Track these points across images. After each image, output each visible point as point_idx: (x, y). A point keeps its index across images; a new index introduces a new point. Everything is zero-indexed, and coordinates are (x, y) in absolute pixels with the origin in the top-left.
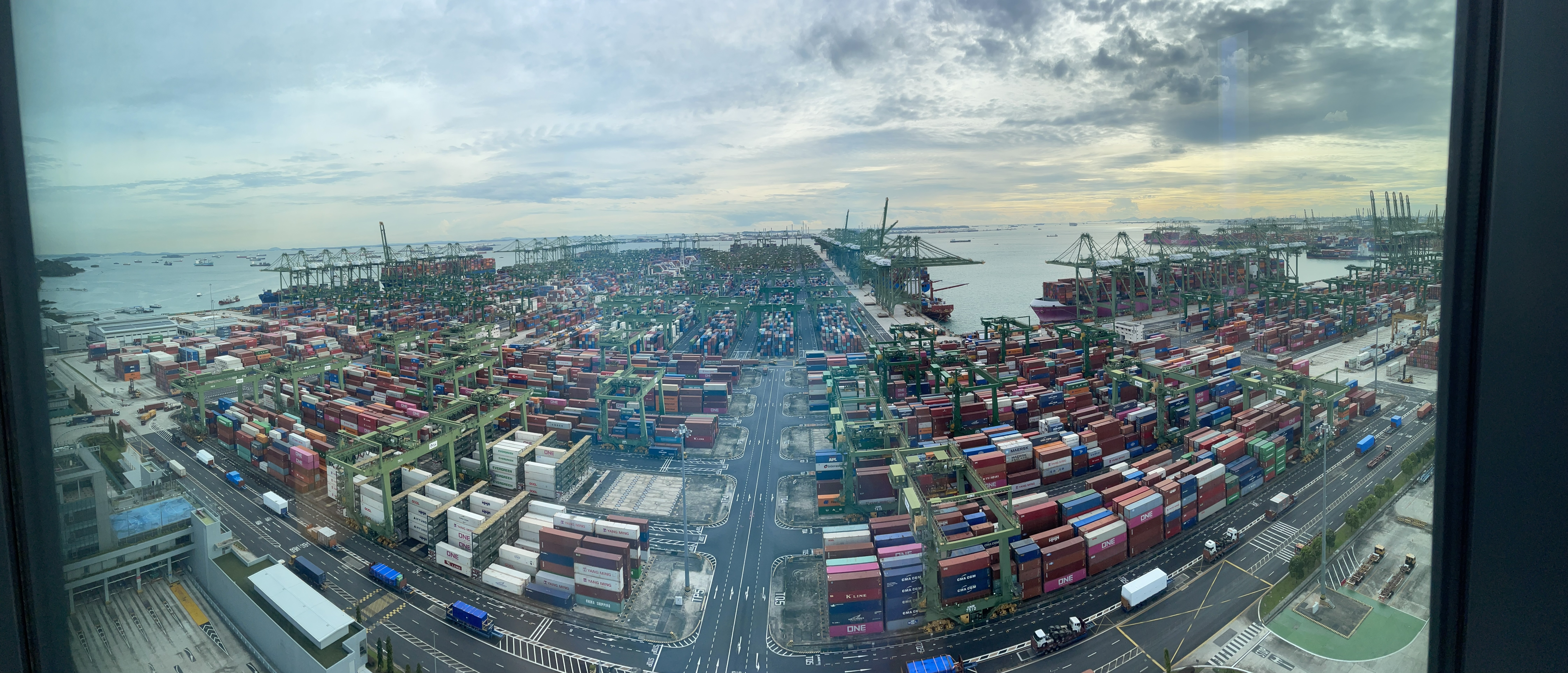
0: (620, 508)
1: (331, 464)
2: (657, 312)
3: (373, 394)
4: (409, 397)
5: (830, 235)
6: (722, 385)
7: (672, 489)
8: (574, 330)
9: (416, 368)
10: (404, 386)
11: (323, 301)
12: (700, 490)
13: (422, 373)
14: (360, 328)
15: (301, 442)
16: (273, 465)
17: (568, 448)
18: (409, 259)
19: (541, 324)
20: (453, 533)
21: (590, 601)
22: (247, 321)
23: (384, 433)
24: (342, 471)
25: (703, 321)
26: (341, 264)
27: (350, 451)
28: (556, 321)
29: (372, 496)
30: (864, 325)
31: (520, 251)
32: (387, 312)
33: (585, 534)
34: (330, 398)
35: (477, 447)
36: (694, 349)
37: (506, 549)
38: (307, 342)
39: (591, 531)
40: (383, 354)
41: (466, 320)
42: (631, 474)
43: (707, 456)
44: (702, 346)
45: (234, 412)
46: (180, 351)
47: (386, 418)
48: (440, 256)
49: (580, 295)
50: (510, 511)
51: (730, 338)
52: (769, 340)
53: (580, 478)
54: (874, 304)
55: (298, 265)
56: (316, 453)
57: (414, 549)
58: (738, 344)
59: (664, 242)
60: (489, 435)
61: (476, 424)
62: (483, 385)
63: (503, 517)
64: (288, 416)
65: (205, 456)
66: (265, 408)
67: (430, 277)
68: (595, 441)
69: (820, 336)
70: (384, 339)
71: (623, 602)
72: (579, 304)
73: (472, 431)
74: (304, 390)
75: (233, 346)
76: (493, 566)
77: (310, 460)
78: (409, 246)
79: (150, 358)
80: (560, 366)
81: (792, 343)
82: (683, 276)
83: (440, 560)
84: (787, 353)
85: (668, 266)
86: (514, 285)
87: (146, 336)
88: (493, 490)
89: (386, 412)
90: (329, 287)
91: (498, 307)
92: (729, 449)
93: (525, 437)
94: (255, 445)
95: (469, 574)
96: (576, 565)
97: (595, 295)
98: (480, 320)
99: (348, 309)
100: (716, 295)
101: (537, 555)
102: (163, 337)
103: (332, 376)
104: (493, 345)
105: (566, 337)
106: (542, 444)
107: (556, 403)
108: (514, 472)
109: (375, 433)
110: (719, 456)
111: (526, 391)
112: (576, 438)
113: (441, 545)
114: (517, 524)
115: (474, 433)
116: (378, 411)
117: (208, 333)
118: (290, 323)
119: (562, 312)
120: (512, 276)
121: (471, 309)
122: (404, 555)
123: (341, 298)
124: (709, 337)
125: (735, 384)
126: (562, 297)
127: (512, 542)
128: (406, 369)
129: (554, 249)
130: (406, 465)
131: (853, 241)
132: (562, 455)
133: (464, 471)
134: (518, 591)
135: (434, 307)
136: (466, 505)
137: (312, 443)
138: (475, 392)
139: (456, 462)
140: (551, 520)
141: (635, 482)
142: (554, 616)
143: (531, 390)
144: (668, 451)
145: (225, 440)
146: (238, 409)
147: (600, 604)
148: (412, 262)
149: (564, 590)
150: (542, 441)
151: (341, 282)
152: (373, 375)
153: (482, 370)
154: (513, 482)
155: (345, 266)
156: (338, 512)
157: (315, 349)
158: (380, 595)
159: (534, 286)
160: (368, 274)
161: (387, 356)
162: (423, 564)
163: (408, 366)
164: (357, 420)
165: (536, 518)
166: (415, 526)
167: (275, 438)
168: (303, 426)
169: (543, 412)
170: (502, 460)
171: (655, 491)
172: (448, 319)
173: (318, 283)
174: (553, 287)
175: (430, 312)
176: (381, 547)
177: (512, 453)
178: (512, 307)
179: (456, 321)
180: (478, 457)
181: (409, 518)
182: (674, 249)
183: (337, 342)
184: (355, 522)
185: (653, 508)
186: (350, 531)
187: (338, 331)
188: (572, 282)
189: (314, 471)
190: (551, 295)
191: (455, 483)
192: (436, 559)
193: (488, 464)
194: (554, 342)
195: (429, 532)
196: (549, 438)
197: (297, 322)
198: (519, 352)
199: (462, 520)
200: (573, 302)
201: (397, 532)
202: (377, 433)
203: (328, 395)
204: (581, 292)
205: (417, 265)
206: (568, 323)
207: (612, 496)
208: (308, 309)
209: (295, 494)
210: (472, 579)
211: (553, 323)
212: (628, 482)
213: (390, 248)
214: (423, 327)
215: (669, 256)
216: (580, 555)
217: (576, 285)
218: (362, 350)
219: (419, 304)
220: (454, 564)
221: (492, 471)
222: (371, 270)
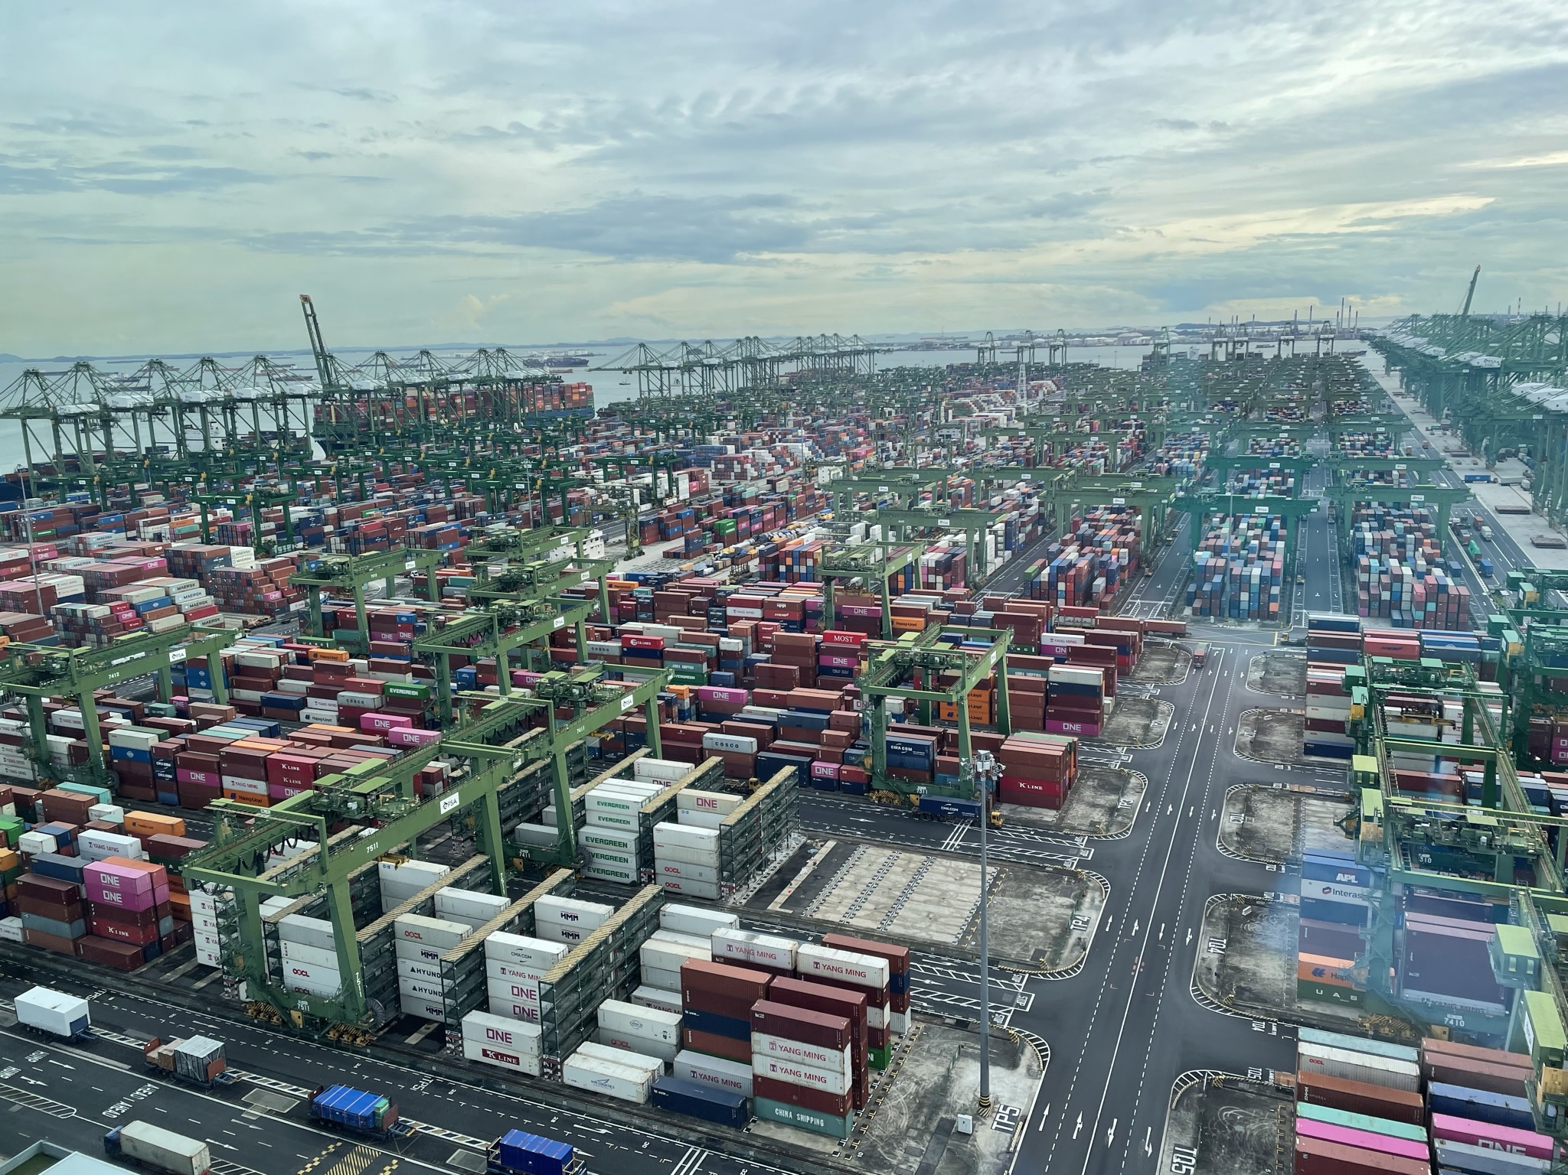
0: (853, 922)
1: (197, 885)
2: (954, 504)
3: (303, 704)
4: (394, 703)
5: (1414, 332)
6: (1090, 674)
7: (964, 889)
8: (769, 540)
9: (408, 635)
10: (379, 678)
11: (155, 489)
12: (1026, 895)
13: (422, 645)
14: (263, 551)
15: (114, 849)
16: (39, 921)
17: (747, 793)
18: (385, 384)
19: (696, 528)
20: (499, 988)
21: (783, 1112)
23: (329, 790)
24: (229, 896)
25: (1060, 529)
26: (202, 397)
27: (247, 845)
28: (729, 522)
29: (309, 939)
30: (1487, 562)
31: (648, 369)
32: (333, 511)
33: (775, 971)
34: (189, 729)
35: (552, 799)
36: (1034, 589)
37: (613, 1010)
38: (118, 597)
39: (789, 967)
40: (326, 609)
41: (526, 522)
42: (880, 851)
43: (1047, 826)
44: (1052, 584)
47: (338, 757)
48: (460, 377)
49: (785, 466)
50: (620, 929)
51: (1122, 568)
52: (1217, 579)
53: (771, 856)
54: (1524, 512)
55: (75, 398)
56: (156, 868)
57: (413, 1039)
58: (1141, 584)
59: (981, 350)
60: (579, 769)
61: (548, 748)
62: (563, 663)
63: (605, 942)
64: (71, 790)
67: (438, 425)
68: (805, 777)
69: (1354, 580)
70: (325, 574)
71: (851, 1116)
72: (782, 486)
73: (540, 764)
74: (116, 718)
76: (586, 1047)
77: (143, 888)
78: (381, 354)
80: (736, 619)
81: (1275, 590)
82: (1021, 425)
83: (472, 1050)
84: (1261, 614)
85: (989, 402)
86: (636, 444)
88: (587, 886)
89: (338, 743)
90: (173, 455)
91: (601, 491)
92: (1097, 815)
93: (656, 772)
95: (535, 1071)
96: (756, 1036)
97: (818, 466)
98: (558, 520)
99: (229, 507)
100: (1094, 470)
101: (677, 1018)
103: (192, 673)
104: (585, 575)
105: (752, 557)
106: (692, 786)
107: (725, 697)
108: (632, 847)
109: (309, 793)
110: (1073, 828)
111: (657, 673)
112: (766, 770)
113: (474, 1019)
114: (635, 957)
115: (544, 769)
116: (318, 743)
118: (64, 552)
119: (743, 502)
120: (632, 424)
121: (537, 497)
122: (391, 1056)
123: (209, 481)
124: (1071, 565)
125: (1124, 673)
126: (744, 471)
127: (626, 994)
128: (387, 640)
129: (727, 365)
130: (388, 856)
131: (1484, 347)
132: (734, 807)
133: (524, 852)
134: (637, 1095)
135: (450, 493)
136: (527, 924)
137: (146, 845)
138: (544, 678)
139: (505, 835)
140: (707, 944)
141: (886, 868)
142: (712, 1143)
143: (671, 670)
144: (962, 808)
147: (803, 1118)
148: (391, 391)
149: (731, 1089)
150: (692, 780)
151: (206, 440)
152: (303, 659)
153: (563, 631)
154: (630, 868)
155: (214, 402)
156: (226, 994)
157: (141, 613)
158: (339, 1155)
159: (681, 445)
160: (277, 420)
161: (335, 613)
162: (434, 1068)
163: (388, 632)
164: (263, 771)
165: (676, 942)
166: (414, 989)
167: (38, 851)
168: (117, 810)
169: (694, 717)
170: (604, 823)
171: (928, 890)
172: (483, 522)
173: (138, 447)
174: (726, 449)
175: (440, 506)
176: (336, 1052)
177: (628, 807)
178: (632, 493)
179: (502, 525)
180: (555, 820)
181: (399, 972)
182: (1006, 366)
183: (203, 590)
184: (270, 1009)
185: (923, 925)
186: (259, 1030)
187: (204, 562)
188: (767, 438)
189: (156, 911)
190: (719, 466)
191: (502, 880)
192: (462, 1052)
193: (576, 834)
194: (725, 567)
195: (445, 995)
196: (706, 774)
197: (85, 549)
198: (648, 589)
199: (517, 959)
200: (769, 482)
201: (372, 1009)
202: (315, 795)
203: (184, 722)
204: (788, 460)
205: (404, 399)
206: (757, 526)
207: (839, 895)
208: (113, 512)
209: (108, 980)
210: (541, 1080)
211: (724, 527)
212: (873, 867)
213: (332, 357)
214: (424, 540)
215: (994, 381)
216: (762, 1016)
217: (777, 444)
218: (272, 604)
219: (413, 489)
220: (503, 1055)
221: (584, 848)
222: (285, 410)
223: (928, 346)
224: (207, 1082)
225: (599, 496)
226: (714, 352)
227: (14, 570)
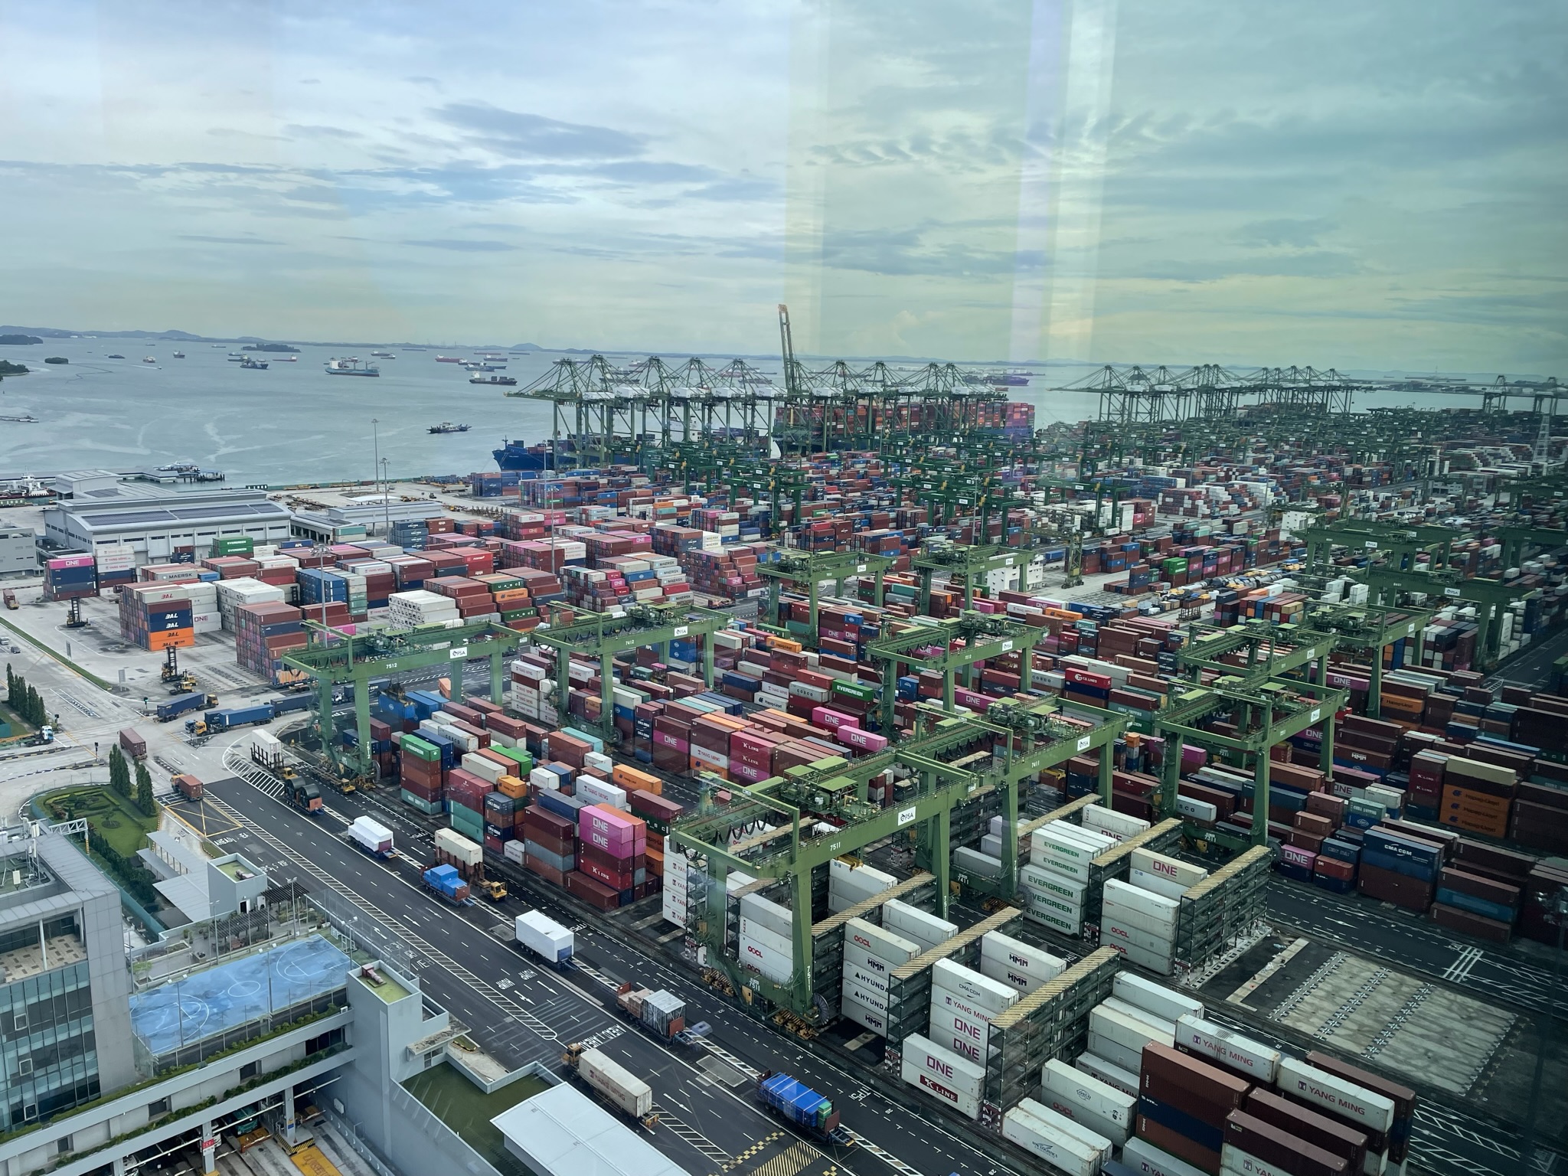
0: (1331, 1039)
1: (680, 849)
3: (758, 687)
4: (840, 700)
7: (1474, 1032)
8: (1223, 587)
9: (855, 637)
10: (828, 674)
11: (644, 472)
13: (870, 648)
14: (729, 540)
15: (605, 796)
16: (537, 848)
17: (1212, 869)
18: (841, 391)
19: (1142, 564)
20: (942, 1016)
22: (464, 509)
23: (798, 781)
26: (688, 393)
28: (1180, 561)
29: (767, 922)
32: (788, 508)
33: (1254, 1082)
34: (666, 696)
35: (997, 828)
37: (1059, 1072)
38: (612, 566)
39: (1268, 1079)
40: (783, 600)
41: (967, 537)
42: (1363, 964)
45: (443, 725)
46: (299, 578)
47: (798, 747)
48: (909, 389)
49: (1242, 506)
50: (1072, 988)
53: (1231, 941)
56: (637, 821)
57: (852, 1045)
59: (1489, 396)
63: (1056, 999)
64: (572, 735)
65: (371, 830)
66: (516, 714)
70: (785, 567)
72: (1240, 528)
75: (435, 569)
76: (1028, 1105)
77: (627, 837)
78: (841, 363)
79: (219, 595)
83: (910, 1073)
85: (1496, 456)
87: (209, 540)
88: (1031, 930)
89: (790, 731)
90: (657, 443)
91: (1040, 514)
93: (1106, 822)
94: (496, 801)
95: (973, 1113)
96: (1228, 1149)
97: (1286, 509)
98: (996, 539)
101: (1131, 1101)
102: (251, 543)
106: (1146, 846)
108: (1078, 898)
109: (778, 780)
111: (1110, 717)
112: (1231, 847)
113: (914, 1041)
114: (1084, 1020)
115: (987, 795)
116: (774, 728)
117: (369, 534)
118: (571, 521)
119: (1194, 541)
121: (977, 513)
122: (831, 1056)
126: (1195, 508)
127: (1071, 1057)
128: (832, 637)
129: (1181, 393)
130: (839, 855)
132: (1197, 879)
133: (963, 877)
135: (893, 502)
136: (972, 957)
137: (631, 799)
138: (995, 703)
139: (951, 857)
140: (1169, 1028)
141: (1372, 985)
143: (1121, 716)
145: (419, 792)
146: (454, 719)
148: (845, 400)
150: (1147, 839)
151: (686, 432)
152: (760, 646)
153: (1008, 655)
154: (1072, 919)
155: (696, 399)
156: (686, 954)
157: (629, 582)
158: (781, 1146)
159: (1126, 474)
160: (745, 418)
161: (790, 605)
162: (872, 1082)
163: (835, 630)
164: (726, 746)
165: (1129, 1016)
166: (857, 994)
167: (545, 787)
168: (608, 760)
169: (1141, 768)
170: (1050, 866)
171: (1426, 1023)
172: (924, 532)
173: (632, 433)
174: (1175, 481)
175: (883, 513)
176: (780, 1038)
177: (1077, 855)
178: (1073, 519)
179: (941, 538)
180: (999, 852)
181: (844, 975)
182: (1518, 415)
183: (679, 568)
184: (725, 979)
185: (1420, 1063)
186: (713, 998)
187: (680, 543)
188: (1222, 474)
189: (634, 861)
190: (1167, 500)
191: (945, 904)
192: (900, 1072)
193: (1019, 872)
194: (1172, 609)
195: (889, 1010)
196: (1162, 836)
197: (587, 519)
198: (1093, 623)
199: (966, 993)
200: (1224, 522)
201: (818, 1005)
202: (784, 783)
203: (664, 688)
204: (1246, 500)
205: (856, 408)
206: (1210, 569)
207: (1312, 1004)
208: (609, 489)
209: (588, 916)
210: (978, 1125)
211: (1175, 566)
212: (1356, 981)
213: (798, 364)
214: (868, 545)
215: (1502, 433)
216: (1240, 1130)
217: (1233, 482)
218: (733, 588)
219: (859, 494)
220: (941, 1088)
221: (1025, 887)
222: (753, 410)
223: (1416, 387)
224: (668, 1037)
225: (1040, 519)
226: (1167, 378)
227: (532, 531)
